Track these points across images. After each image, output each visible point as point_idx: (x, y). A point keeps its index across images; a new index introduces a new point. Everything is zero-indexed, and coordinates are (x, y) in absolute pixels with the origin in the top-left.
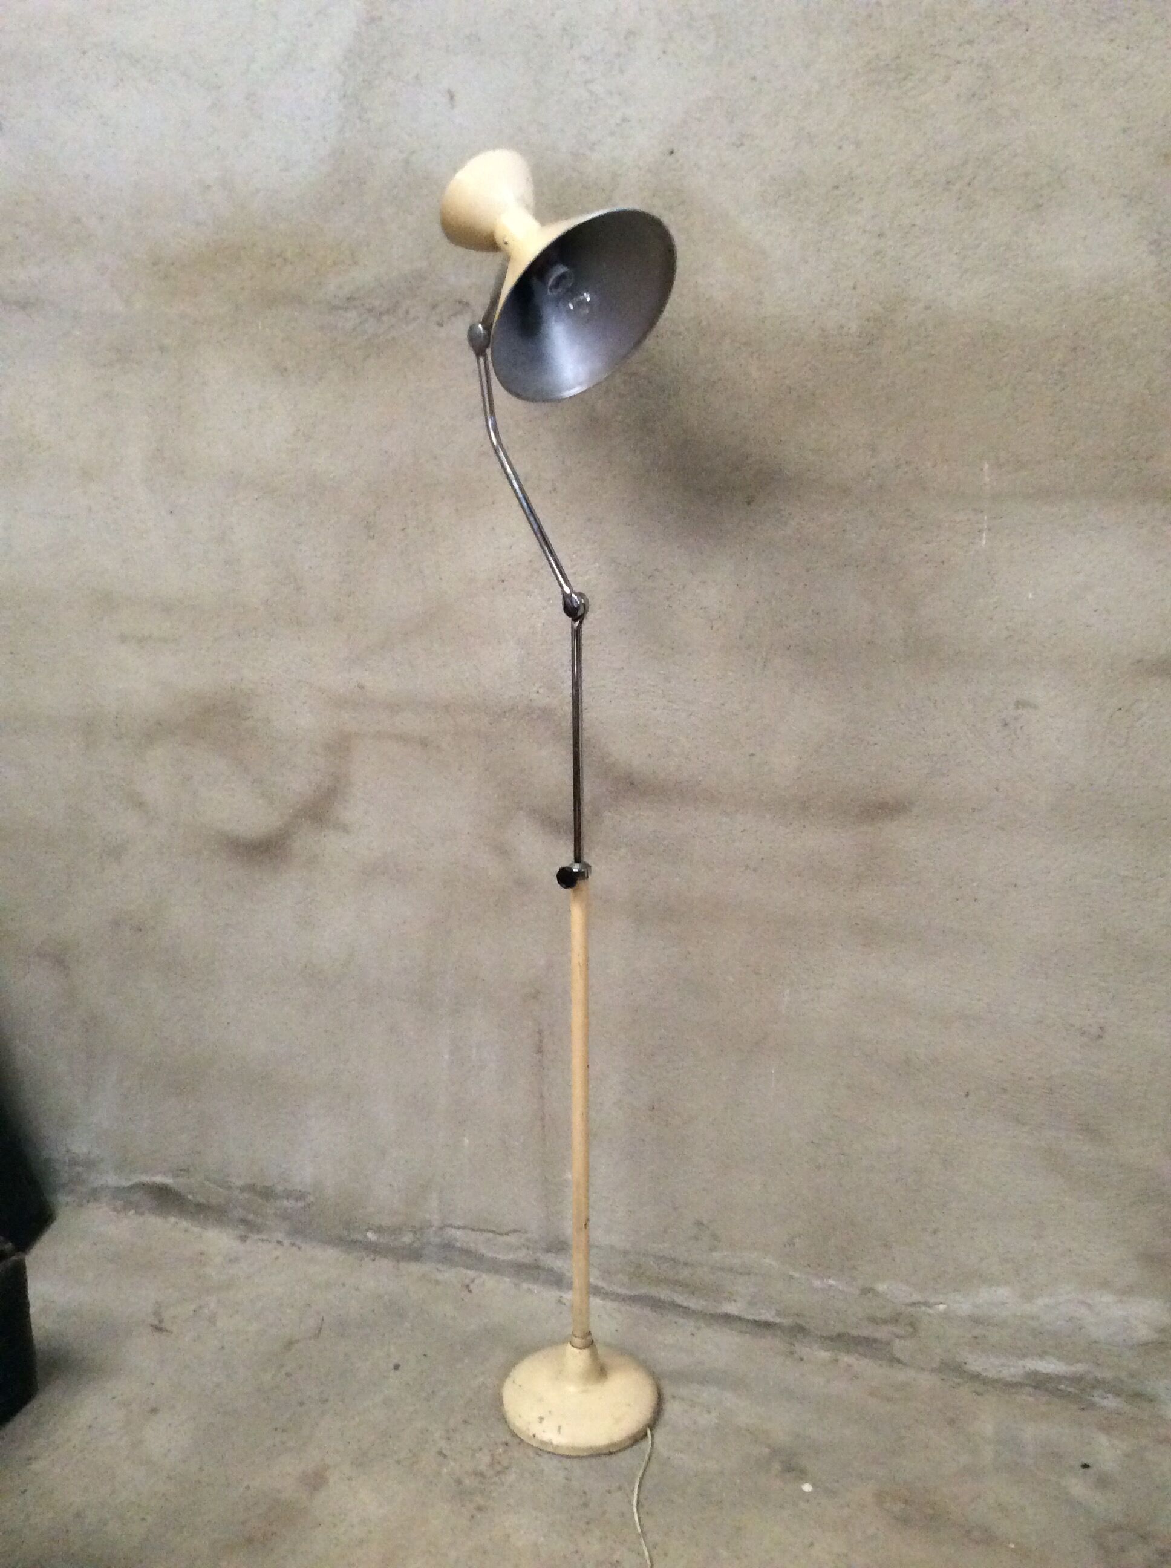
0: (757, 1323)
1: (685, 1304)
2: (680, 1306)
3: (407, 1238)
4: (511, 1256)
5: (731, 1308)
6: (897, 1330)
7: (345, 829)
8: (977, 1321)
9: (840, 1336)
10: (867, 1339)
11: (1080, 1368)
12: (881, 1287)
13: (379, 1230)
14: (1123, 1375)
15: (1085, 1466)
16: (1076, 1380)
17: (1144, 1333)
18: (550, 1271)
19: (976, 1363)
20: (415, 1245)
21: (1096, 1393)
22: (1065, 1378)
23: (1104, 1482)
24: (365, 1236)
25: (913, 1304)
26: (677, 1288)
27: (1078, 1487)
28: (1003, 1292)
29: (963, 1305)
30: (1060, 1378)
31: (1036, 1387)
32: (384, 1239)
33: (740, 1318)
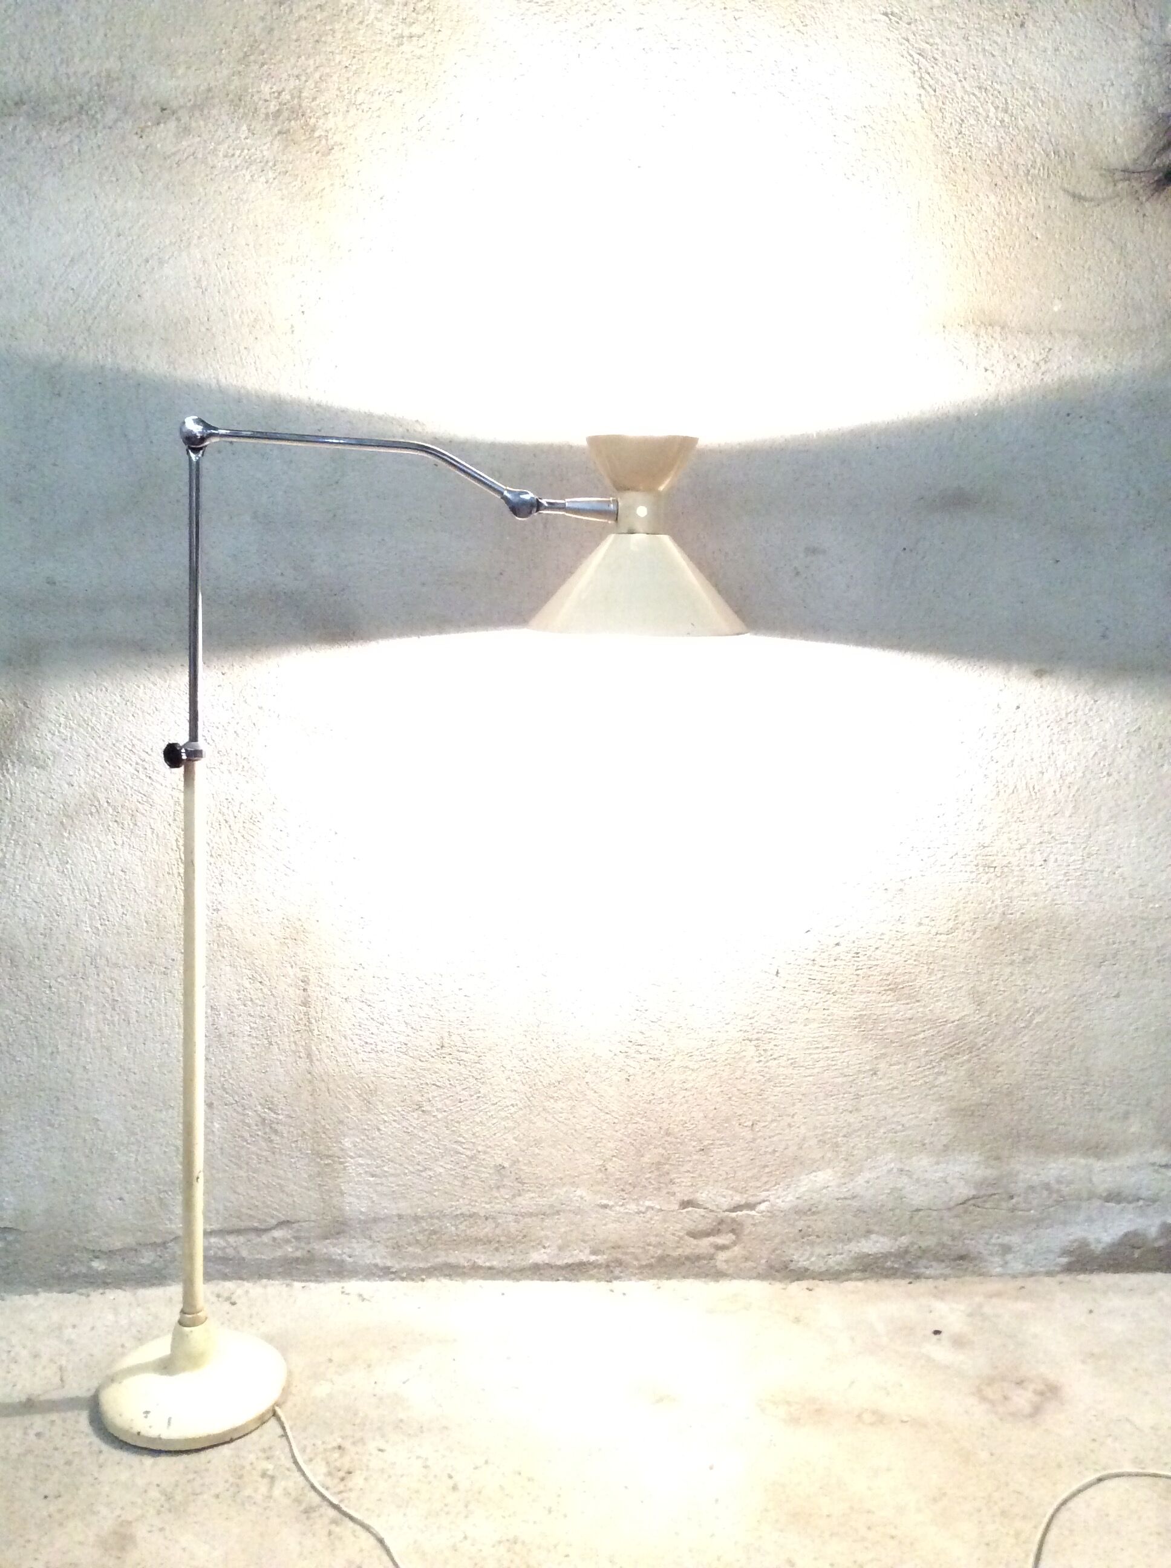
0: (568, 1266)
1: (488, 1264)
2: (481, 1267)
3: (147, 1258)
4: (279, 1253)
5: (538, 1257)
6: (720, 1240)
7: (37, 761)
8: (799, 1212)
9: (661, 1259)
10: (687, 1258)
11: (904, 1240)
12: (702, 1197)
13: (110, 1254)
14: (946, 1239)
15: (937, 1332)
16: (902, 1254)
17: (964, 1191)
18: (330, 1260)
19: (801, 1258)
20: (156, 1265)
21: (924, 1262)
22: (891, 1254)
23: (959, 1342)
24: (90, 1268)
25: (737, 1208)
26: (480, 1248)
27: (940, 1352)
28: (825, 1177)
29: (783, 1198)
30: (886, 1256)
31: (864, 1271)
32: (117, 1266)
33: (549, 1266)
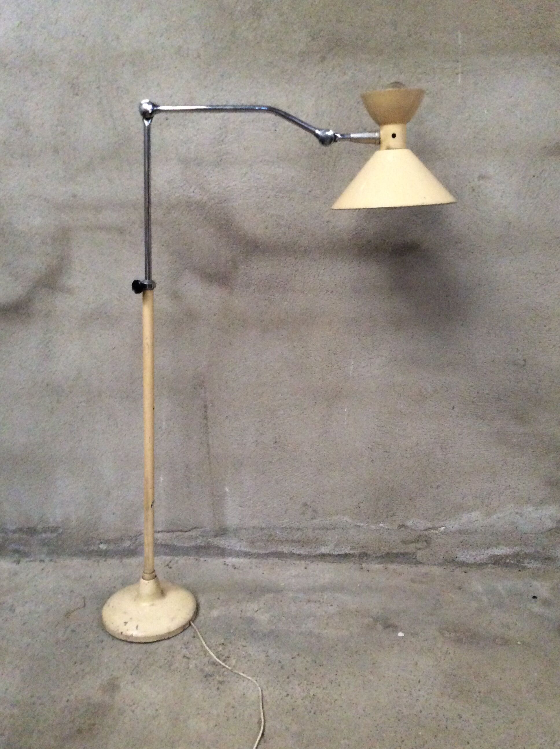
0: (339, 555)
1: (298, 553)
2: (294, 554)
3: (127, 544)
4: (193, 543)
5: (324, 550)
6: (419, 546)
7: (69, 291)
8: (460, 532)
9: (388, 554)
10: (401, 554)
11: (517, 549)
12: (409, 523)
13: (109, 541)
14: (539, 549)
15: (534, 597)
16: (516, 555)
17: (550, 524)
18: (219, 548)
19: (462, 556)
20: (132, 547)
21: (526, 561)
22: (510, 556)
23: (547, 603)
24: (99, 548)
25: (429, 529)
26: (293, 544)
27: (536, 608)
28: (475, 515)
29: (453, 525)
30: (507, 557)
31: (494, 564)
32: (112, 547)
33: (330, 555)
